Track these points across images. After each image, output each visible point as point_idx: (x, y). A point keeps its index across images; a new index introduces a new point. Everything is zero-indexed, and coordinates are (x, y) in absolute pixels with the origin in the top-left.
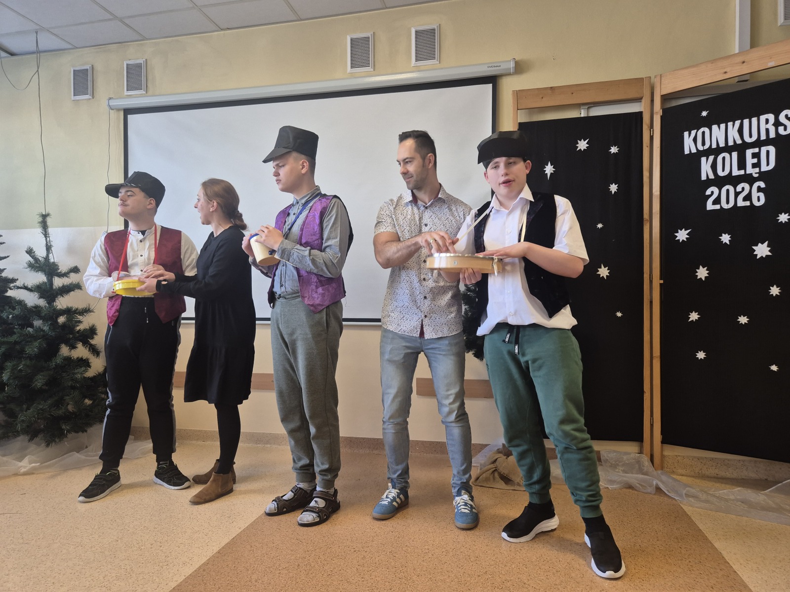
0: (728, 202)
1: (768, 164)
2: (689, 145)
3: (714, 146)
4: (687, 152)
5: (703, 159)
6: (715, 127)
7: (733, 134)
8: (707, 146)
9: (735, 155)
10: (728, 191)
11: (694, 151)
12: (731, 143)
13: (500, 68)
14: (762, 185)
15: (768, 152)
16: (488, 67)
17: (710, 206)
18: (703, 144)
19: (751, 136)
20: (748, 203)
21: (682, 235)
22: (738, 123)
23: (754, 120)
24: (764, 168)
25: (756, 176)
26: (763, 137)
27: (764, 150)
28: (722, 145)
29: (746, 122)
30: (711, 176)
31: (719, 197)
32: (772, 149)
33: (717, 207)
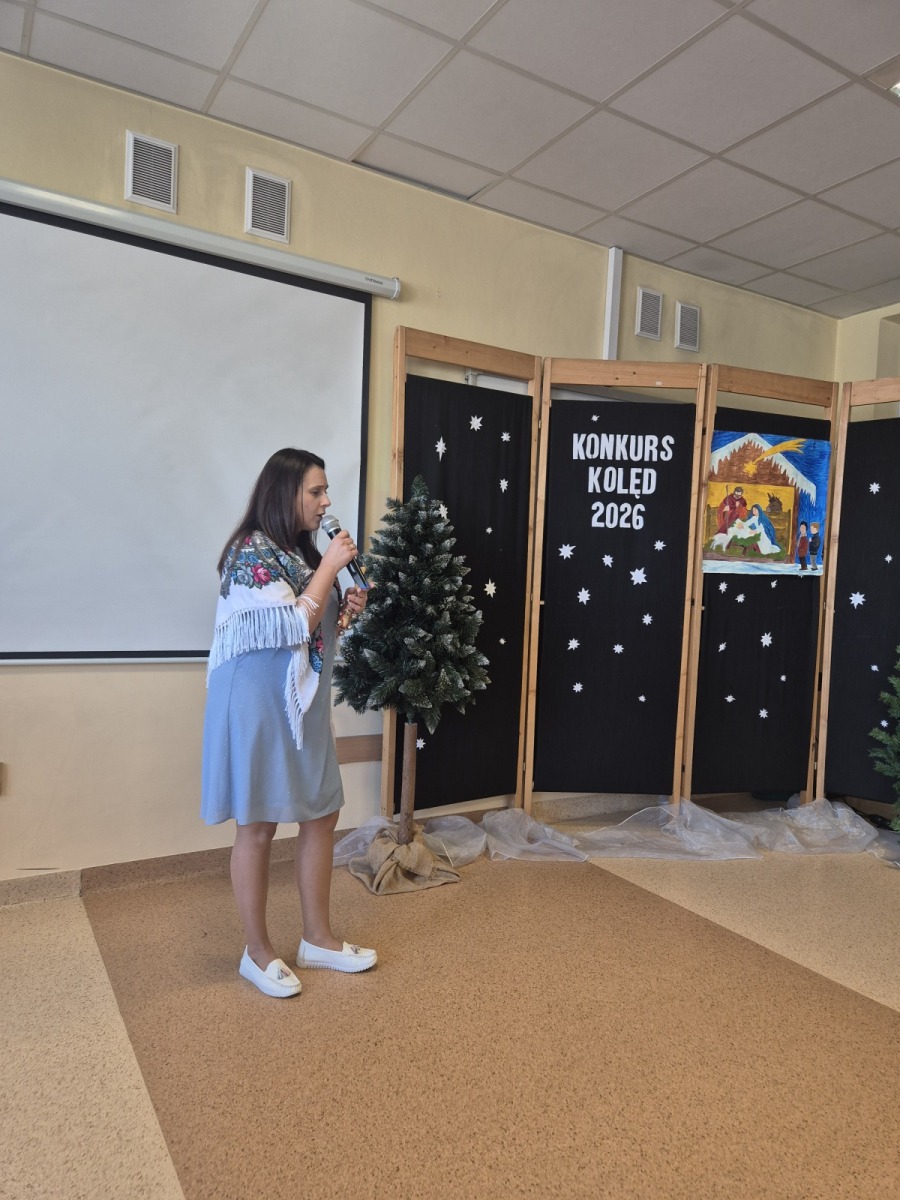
0: (612, 522)
1: (649, 488)
2: (578, 451)
3: (602, 457)
4: (575, 457)
5: (591, 469)
6: (604, 436)
7: (621, 447)
8: (595, 456)
9: (621, 470)
10: (612, 508)
11: (583, 458)
12: (618, 458)
13: (381, 286)
14: (643, 508)
15: (650, 475)
16: (367, 279)
17: (595, 523)
18: (592, 452)
19: (636, 454)
20: (628, 526)
21: (566, 551)
22: (626, 437)
23: (640, 438)
24: (646, 491)
25: (638, 497)
26: (647, 459)
27: (647, 471)
28: (610, 457)
29: (633, 438)
30: (598, 490)
31: (604, 515)
32: (653, 473)
33: (602, 525)
